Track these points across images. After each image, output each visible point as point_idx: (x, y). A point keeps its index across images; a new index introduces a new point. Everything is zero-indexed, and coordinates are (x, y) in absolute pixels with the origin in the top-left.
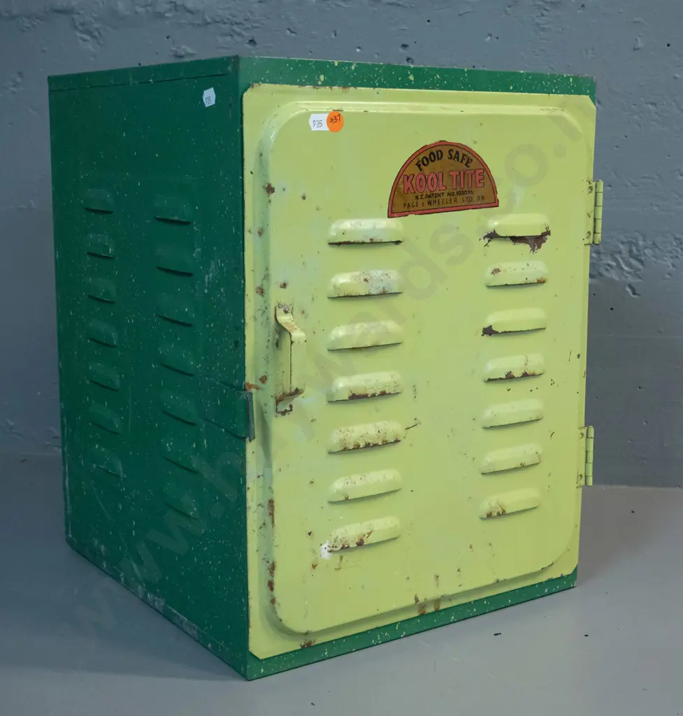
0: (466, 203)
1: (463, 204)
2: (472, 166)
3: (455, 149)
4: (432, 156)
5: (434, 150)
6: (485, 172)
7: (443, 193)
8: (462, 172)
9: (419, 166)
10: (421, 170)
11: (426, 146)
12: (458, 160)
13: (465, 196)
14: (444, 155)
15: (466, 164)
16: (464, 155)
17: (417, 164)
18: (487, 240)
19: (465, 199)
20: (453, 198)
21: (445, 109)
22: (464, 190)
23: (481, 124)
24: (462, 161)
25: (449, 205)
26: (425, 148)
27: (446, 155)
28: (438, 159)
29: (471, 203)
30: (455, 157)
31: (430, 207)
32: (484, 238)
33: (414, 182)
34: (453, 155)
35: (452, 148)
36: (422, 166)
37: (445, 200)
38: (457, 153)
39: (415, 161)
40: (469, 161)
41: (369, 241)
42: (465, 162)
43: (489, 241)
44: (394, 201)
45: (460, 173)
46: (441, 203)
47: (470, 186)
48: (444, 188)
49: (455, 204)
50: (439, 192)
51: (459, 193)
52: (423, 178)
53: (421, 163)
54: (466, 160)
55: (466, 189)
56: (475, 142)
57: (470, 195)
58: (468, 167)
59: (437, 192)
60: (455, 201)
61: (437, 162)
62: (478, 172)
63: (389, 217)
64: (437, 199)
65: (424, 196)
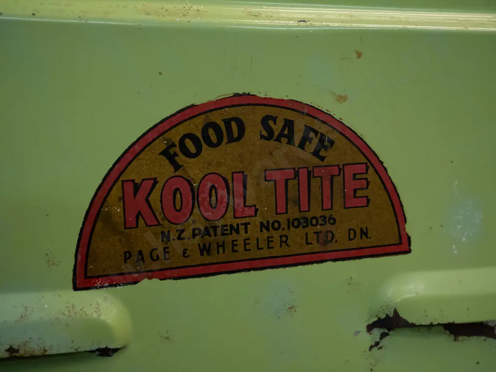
0: (316, 247)
1: (307, 249)
2: (332, 157)
3: (283, 115)
4: (211, 132)
5: (217, 118)
6: (371, 170)
7: (246, 225)
8: (303, 174)
9: (172, 159)
10: (177, 167)
11: (192, 106)
12: (290, 141)
13: (310, 230)
14: (248, 130)
15: (316, 153)
16: (308, 129)
17: (165, 153)
18: (377, 332)
19: (312, 238)
20: (276, 235)
21: (257, 16)
22: (309, 215)
23: (359, 55)
24: (302, 146)
25: (265, 253)
26: (189, 113)
27: (253, 130)
28: (231, 140)
29: (331, 247)
30: (281, 135)
31: (207, 259)
32: (370, 328)
33: (155, 197)
34: (277, 128)
35: (269, 111)
36: (181, 159)
37: (253, 242)
38: (289, 124)
39: (160, 145)
40: (325, 143)
41: (7, 355)
42: (312, 147)
43: (383, 336)
44: (93, 245)
45: (297, 174)
46: (240, 248)
47: (327, 205)
48: (251, 212)
49: (285, 250)
50: (235, 222)
51: (294, 223)
52: (185, 188)
53: (177, 149)
54: (316, 141)
55: (316, 211)
56: (341, 99)
57: (328, 227)
58: (322, 159)
59: (229, 220)
60: (284, 241)
61: (226, 147)
62: (349, 171)
63: (76, 288)
64: (230, 238)
65: (187, 234)
